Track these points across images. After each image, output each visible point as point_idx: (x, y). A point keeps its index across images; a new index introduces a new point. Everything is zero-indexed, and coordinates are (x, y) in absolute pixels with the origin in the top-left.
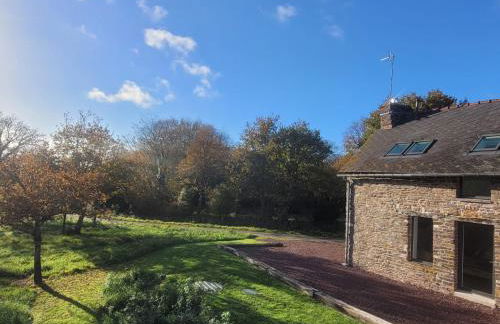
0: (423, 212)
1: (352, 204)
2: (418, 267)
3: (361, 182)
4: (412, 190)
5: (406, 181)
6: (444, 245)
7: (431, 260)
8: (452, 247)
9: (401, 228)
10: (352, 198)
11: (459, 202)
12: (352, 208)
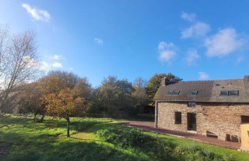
0: (179, 110)
1: (157, 109)
2: (178, 125)
3: (160, 102)
4: (176, 105)
5: (174, 102)
6: (184, 119)
7: (181, 123)
8: (186, 119)
9: (173, 115)
10: (157, 107)
11: (188, 108)
12: (157, 110)
